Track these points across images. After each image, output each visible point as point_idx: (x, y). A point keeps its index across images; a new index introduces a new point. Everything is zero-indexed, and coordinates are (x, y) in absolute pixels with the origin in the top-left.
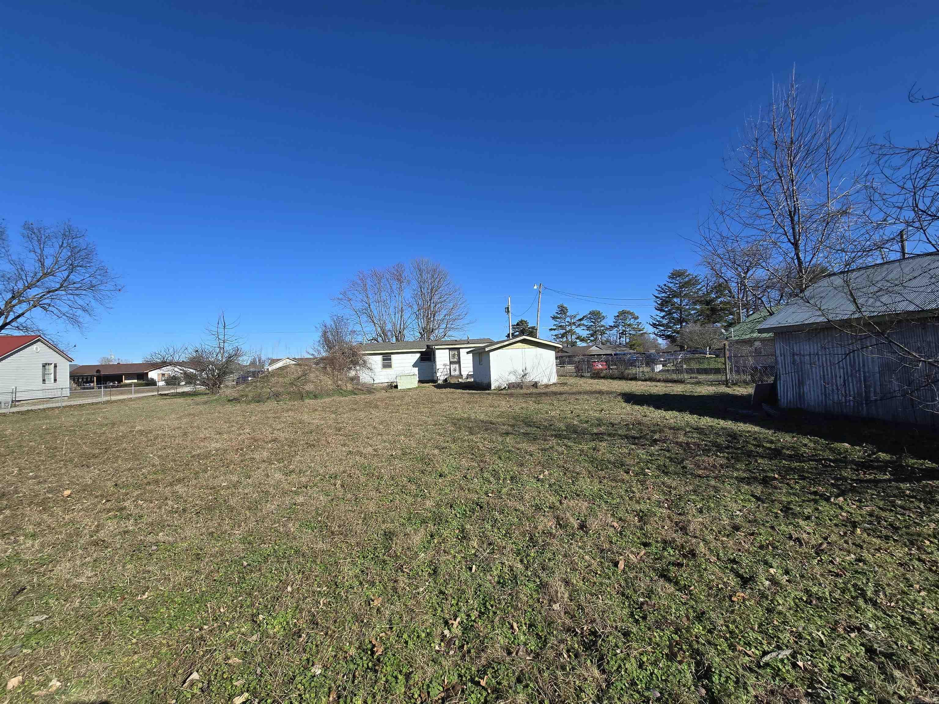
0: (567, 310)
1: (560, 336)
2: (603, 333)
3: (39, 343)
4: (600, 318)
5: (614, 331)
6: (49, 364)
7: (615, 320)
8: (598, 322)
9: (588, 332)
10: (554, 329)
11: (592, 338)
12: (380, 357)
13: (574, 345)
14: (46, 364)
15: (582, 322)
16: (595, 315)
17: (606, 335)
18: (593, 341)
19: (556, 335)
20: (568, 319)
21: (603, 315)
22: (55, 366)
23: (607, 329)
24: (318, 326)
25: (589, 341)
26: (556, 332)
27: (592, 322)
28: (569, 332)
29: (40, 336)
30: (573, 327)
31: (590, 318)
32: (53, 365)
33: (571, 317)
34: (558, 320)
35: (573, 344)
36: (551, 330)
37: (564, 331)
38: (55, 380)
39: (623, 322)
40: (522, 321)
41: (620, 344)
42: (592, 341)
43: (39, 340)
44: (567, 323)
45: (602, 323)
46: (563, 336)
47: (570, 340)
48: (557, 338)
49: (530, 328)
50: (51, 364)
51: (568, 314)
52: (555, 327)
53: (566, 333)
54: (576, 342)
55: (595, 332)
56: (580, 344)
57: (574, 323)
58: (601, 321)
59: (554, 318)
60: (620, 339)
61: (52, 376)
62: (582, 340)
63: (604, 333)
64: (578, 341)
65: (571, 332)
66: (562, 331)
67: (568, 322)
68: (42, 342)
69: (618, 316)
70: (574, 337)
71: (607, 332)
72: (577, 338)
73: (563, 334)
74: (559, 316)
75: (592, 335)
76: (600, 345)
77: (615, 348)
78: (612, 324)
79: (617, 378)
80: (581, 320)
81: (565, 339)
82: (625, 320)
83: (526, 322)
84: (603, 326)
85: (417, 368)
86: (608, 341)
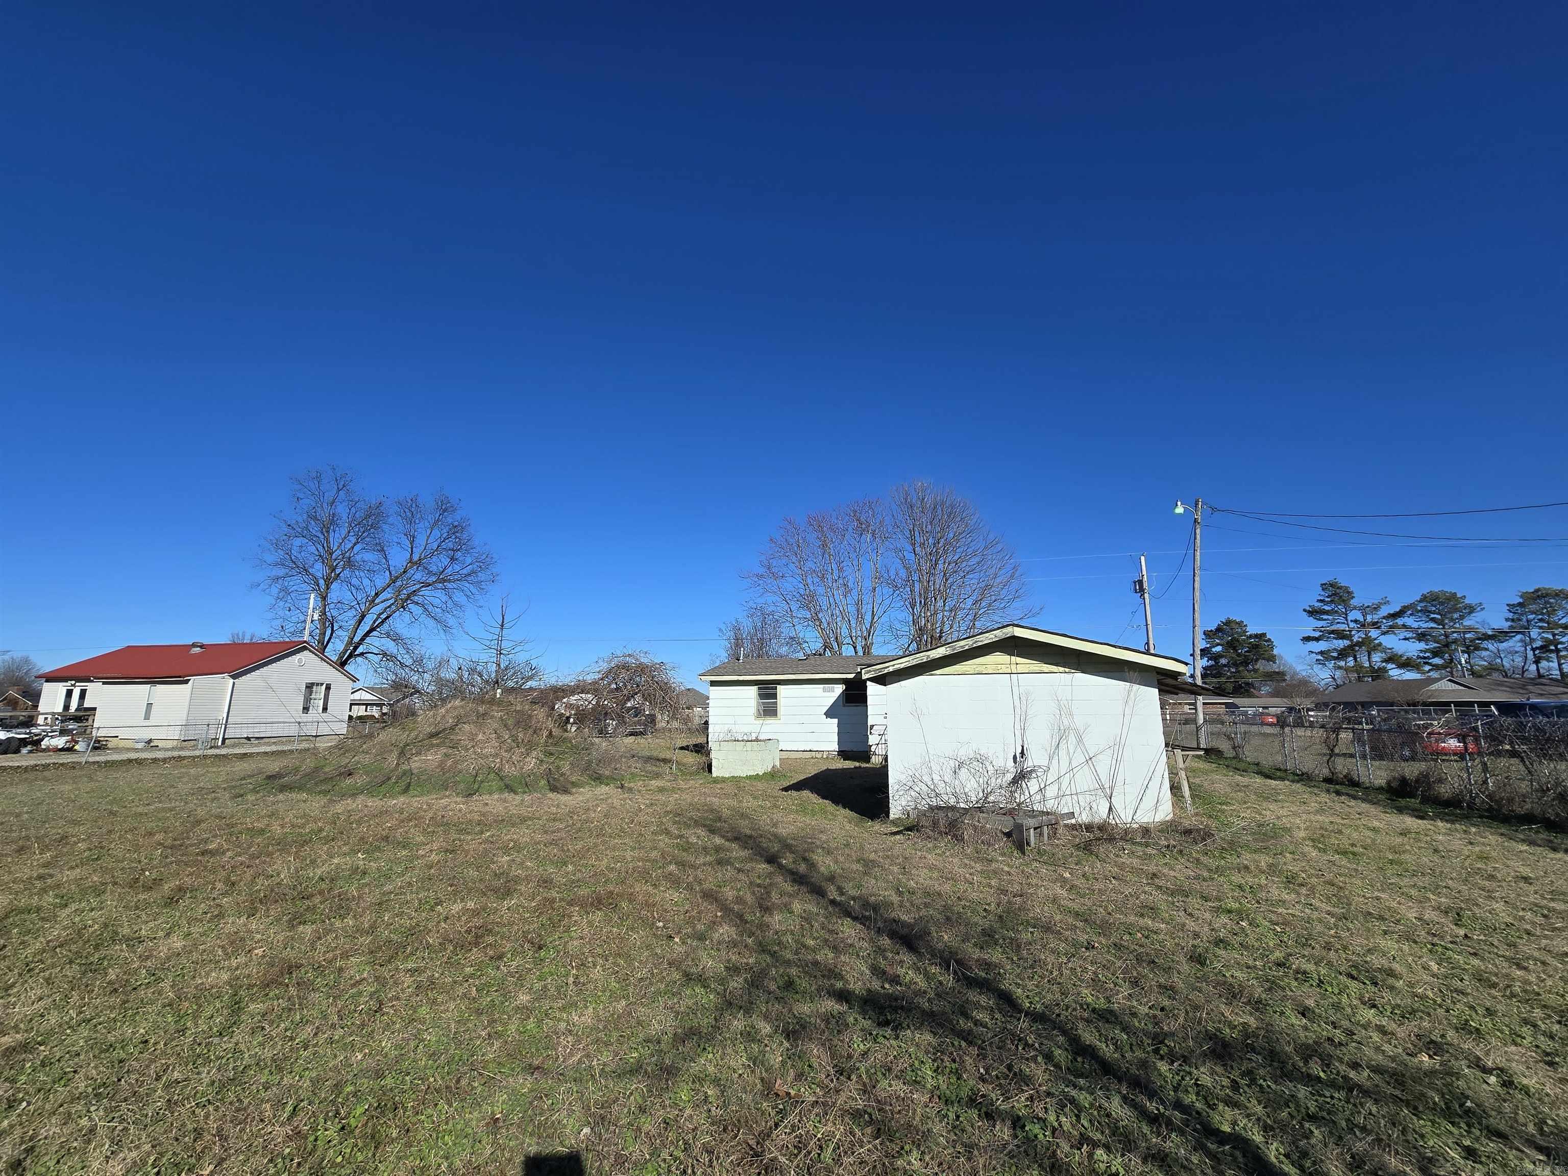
0: (1350, 593)
1: (1335, 654)
2: (1471, 648)
3: (306, 653)
4: (1456, 610)
5: (1515, 643)
6: (317, 684)
7: (1511, 615)
8: (1452, 620)
9: (1422, 646)
10: (1317, 639)
11: (1437, 661)
13: (1378, 677)
14: (313, 684)
15: (1400, 621)
16: (1442, 604)
17: (1484, 654)
18: (1443, 667)
19: (1321, 653)
20: (1355, 615)
21: (1467, 601)
22: (328, 688)
23: (1486, 637)
25: (1427, 668)
26: (1322, 646)
27: (1433, 620)
28: (1359, 644)
29: (305, 642)
30: (1374, 633)
31: (1425, 611)
32: (324, 686)
33: (1364, 610)
34: (1325, 617)
35: (1378, 674)
36: (1307, 639)
37: (1347, 643)
38: (325, 709)
39: (1541, 620)
40: (1228, 623)
41: (1540, 676)
42: (1436, 667)
43: (305, 648)
44: (1352, 625)
45: (1466, 623)
46: (1343, 654)
47: (1367, 665)
48: (1327, 659)
49: (1251, 637)
50: (322, 684)
51: (1353, 602)
52: (1317, 634)
53: (1352, 647)
54: (1385, 670)
55: (1447, 645)
56: (1395, 672)
57: (1375, 625)
58: (1462, 618)
59: (1313, 613)
60: (1537, 662)
61: (321, 702)
62: (1406, 664)
63: (1477, 648)
64: (1390, 666)
65: (1371, 646)
66: (1342, 644)
67: (1356, 621)
68: (311, 651)
69: (1520, 605)
70: (1377, 658)
71: (1490, 645)
72: (1389, 660)
73: (1344, 649)
74: (1327, 608)
75: (1436, 653)
76: (1468, 679)
77: (1523, 687)
78: (1505, 625)
79: (1528, 819)
80: (1394, 616)
81: (1351, 662)
82: (1549, 614)
83: (1240, 624)
84: (1470, 629)
85: (836, 721)
86: (1492, 668)
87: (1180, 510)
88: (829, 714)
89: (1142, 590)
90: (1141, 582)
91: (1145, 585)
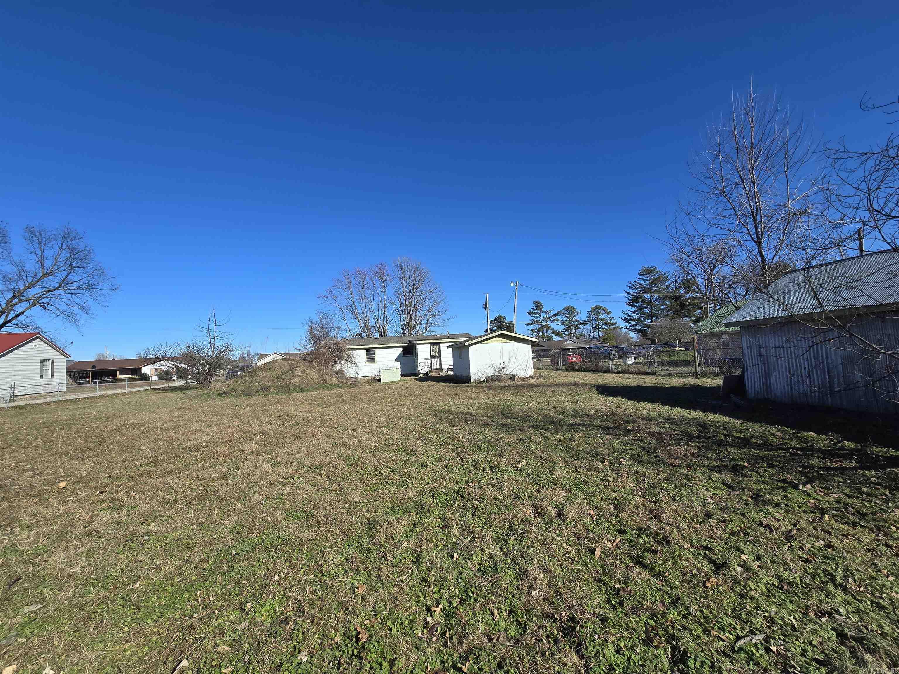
0: (542, 306)
1: (536, 331)
2: (577, 328)
3: (38, 340)
4: (574, 313)
5: (588, 325)
6: (47, 360)
7: (588, 315)
8: (572, 317)
9: (563, 327)
10: (531, 324)
11: (567, 333)
12: (364, 352)
13: (549, 339)
14: (44, 360)
15: (557, 317)
16: (570, 311)
17: (580, 330)
18: (568, 335)
19: (532, 330)
20: (543, 315)
21: (577, 310)
22: (53, 362)
23: (581, 324)
24: (305, 323)
25: (564, 335)
26: (532, 327)
27: (567, 317)
28: (544, 326)
29: (38, 333)
30: (549, 322)
31: (565, 314)
32: (50, 361)
33: (546, 312)
34: (534, 315)
35: (549, 338)
36: (528, 324)
38: (52, 376)
39: (596, 317)
40: (499, 317)
41: (594, 338)
42: (566, 335)
43: (37, 338)
44: (542, 319)
45: (576, 318)
47: (546, 334)
48: (533, 333)
49: (507, 323)
50: (49, 360)
51: (543, 309)
52: (531, 322)
53: (541, 327)
54: (551, 336)
55: (570, 327)
56: (555, 338)
57: (549, 319)
58: (575, 316)
59: (530, 313)
60: (593, 333)
61: (50, 372)
62: (558, 334)
64: (553, 335)
65: (547, 327)
66: (538, 326)
67: (543, 317)
68: (41, 339)
69: (591, 311)
70: (549, 331)
71: (581, 327)
72: (552, 333)
73: (539, 329)
74: (535, 312)
75: (567, 330)
76: (575, 340)
77: (589, 342)
78: (586, 319)
79: (591, 370)
80: (555, 315)
81: (541, 334)
82: (598, 315)
83: (503, 317)
84: (577, 321)
85: (399, 363)
86: (582, 335)
87: (512, 285)
88: (397, 360)
89: (486, 307)
90: (486, 304)
91: (488, 306)
